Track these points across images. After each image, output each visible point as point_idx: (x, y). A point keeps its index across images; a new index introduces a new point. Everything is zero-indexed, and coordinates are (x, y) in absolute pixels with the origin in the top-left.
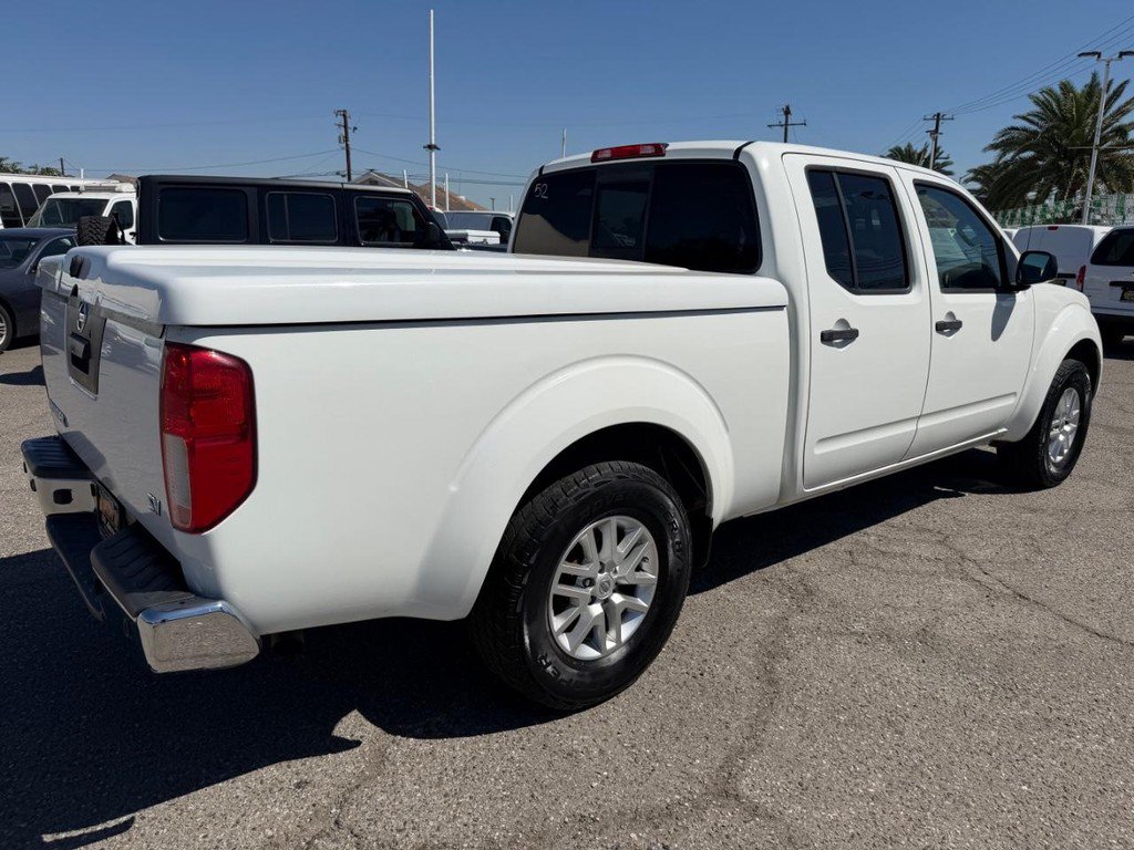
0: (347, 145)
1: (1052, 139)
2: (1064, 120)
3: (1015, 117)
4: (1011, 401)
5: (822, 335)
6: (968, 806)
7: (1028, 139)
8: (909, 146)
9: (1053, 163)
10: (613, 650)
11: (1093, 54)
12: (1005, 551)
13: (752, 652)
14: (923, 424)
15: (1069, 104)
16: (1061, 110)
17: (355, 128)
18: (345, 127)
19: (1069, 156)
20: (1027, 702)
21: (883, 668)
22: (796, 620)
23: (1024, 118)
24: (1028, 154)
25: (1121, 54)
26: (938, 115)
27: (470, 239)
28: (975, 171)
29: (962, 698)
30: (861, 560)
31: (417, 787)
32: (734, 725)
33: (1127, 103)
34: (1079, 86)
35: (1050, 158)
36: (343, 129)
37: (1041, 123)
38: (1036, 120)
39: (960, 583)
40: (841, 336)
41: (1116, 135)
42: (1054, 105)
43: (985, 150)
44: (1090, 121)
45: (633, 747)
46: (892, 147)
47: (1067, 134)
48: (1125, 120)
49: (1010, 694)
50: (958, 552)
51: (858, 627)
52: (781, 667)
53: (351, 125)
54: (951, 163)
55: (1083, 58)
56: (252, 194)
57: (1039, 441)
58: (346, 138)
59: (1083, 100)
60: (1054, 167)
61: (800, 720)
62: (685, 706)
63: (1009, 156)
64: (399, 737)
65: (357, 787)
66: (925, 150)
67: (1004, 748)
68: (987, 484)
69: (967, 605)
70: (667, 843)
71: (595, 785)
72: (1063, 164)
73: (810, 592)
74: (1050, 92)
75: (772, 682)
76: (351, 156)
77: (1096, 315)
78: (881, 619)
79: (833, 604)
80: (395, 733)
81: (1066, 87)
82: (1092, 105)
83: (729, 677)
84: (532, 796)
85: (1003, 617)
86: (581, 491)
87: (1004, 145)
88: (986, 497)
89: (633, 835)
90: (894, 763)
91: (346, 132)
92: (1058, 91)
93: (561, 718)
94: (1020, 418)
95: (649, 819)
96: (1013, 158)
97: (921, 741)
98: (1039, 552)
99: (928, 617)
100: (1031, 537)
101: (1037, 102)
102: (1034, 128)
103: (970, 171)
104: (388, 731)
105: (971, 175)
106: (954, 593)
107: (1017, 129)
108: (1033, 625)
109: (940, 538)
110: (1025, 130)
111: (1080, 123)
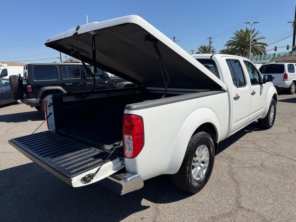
1: (239, 43)
2: (242, 38)
3: (230, 38)
4: (263, 109)
5: (234, 98)
6: (292, 203)
7: (234, 43)
8: (205, 45)
9: (240, 48)
10: (202, 177)
11: (248, 23)
12: (269, 144)
13: (227, 174)
14: (250, 116)
15: (243, 35)
16: (241, 36)
19: (244, 47)
20: (292, 179)
21: (258, 174)
22: (233, 165)
23: (233, 38)
24: (235, 47)
25: (254, 23)
26: (210, 38)
28: (221, 51)
29: (278, 179)
30: (239, 150)
31: (170, 215)
32: (233, 191)
33: (256, 34)
34: (245, 30)
35: (239, 48)
37: (237, 39)
38: (235, 38)
39: (263, 153)
40: (237, 98)
41: (254, 41)
42: (239, 35)
43: (224, 46)
44: (248, 38)
45: (214, 199)
46: (201, 46)
47: (243, 41)
48: (255, 38)
49: (287, 177)
50: (259, 145)
51: (247, 165)
52: (236, 177)
54: (215, 49)
55: (246, 24)
56: (58, 67)
57: (268, 118)
59: (246, 34)
60: (240, 50)
61: (246, 189)
62: (220, 189)
63: (230, 47)
64: (158, 204)
65: (156, 217)
66: (208, 46)
67: (292, 189)
68: (256, 129)
69: (267, 158)
70: (234, 220)
71: (210, 209)
72: (242, 49)
73: (232, 159)
74: (238, 32)
75: (236, 181)
77: (274, 86)
78: (251, 163)
79: (239, 161)
80: (157, 203)
81: (241, 31)
82: (248, 35)
83: (225, 181)
84: (198, 214)
85: (276, 160)
86: (197, 140)
87: (229, 45)
88: (257, 132)
89: (226, 219)
90: (272, 196)
92: (240, 32)
93: (193, 195)
94: (264, 113)
95: (227, 215)
96: (231, 48)
97: (274, 190)
98: (276, 144)
99: (261, 162)
100: (272, 140)
101: (235, 34)
102: (235, 40)
103: (219, 51)
104: (155, 203)
105: (220, 52)
106: (263, 156)
107: (231, 41)
108: (284, 161)
109: (253, 142)
110: (233, 41)
111: (245, 39)
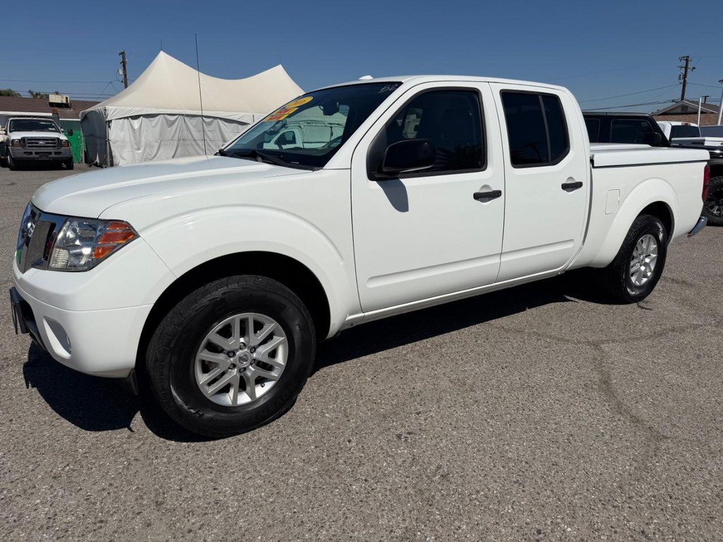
0: (685, 81)
17: (694, 68)
18: (686, 68)
27: (707, 144)
36: (684, 69)
53: (690, 66)
58: (685, 76)
76: (686, 88)
91: (686, 72)
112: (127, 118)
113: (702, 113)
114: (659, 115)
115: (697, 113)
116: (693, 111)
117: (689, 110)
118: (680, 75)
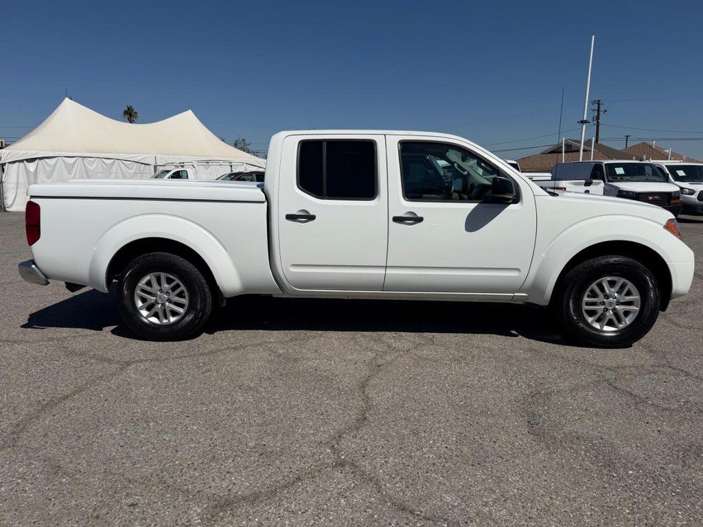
0: (598, 122)
4: (514, 274)
5: (287, 215)
12: (439, 355)
17: (605, 111)
18: (598, 111)
30: (360, 339)
36: (596, 112)
39: (371, 355)
58: (598, 118)
69: (348, 360)
91: (598, 114)
98: (456, 360)
100: (477, 356)
106: (356, 356)
112: (22, 161)
113: (584, 151)
114: (548, 153)
115: (578, 151)
116: (576, 149)
117: (573, 149)
118: (594, 118)
